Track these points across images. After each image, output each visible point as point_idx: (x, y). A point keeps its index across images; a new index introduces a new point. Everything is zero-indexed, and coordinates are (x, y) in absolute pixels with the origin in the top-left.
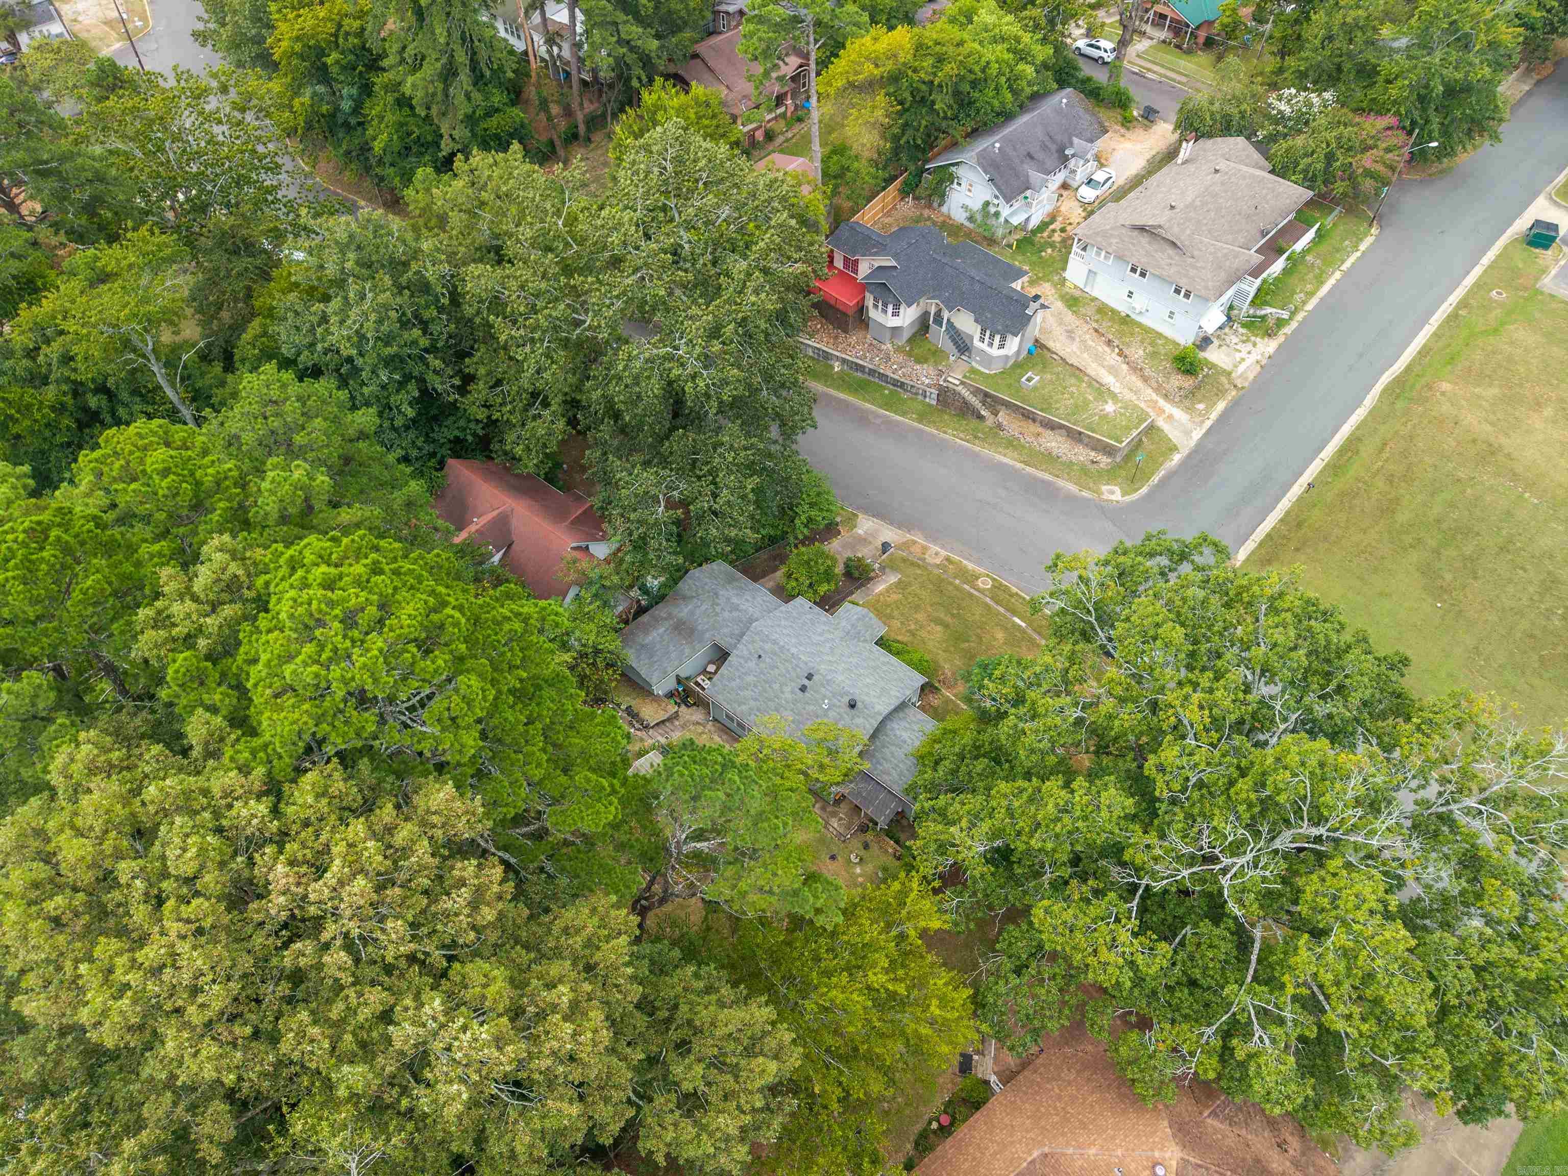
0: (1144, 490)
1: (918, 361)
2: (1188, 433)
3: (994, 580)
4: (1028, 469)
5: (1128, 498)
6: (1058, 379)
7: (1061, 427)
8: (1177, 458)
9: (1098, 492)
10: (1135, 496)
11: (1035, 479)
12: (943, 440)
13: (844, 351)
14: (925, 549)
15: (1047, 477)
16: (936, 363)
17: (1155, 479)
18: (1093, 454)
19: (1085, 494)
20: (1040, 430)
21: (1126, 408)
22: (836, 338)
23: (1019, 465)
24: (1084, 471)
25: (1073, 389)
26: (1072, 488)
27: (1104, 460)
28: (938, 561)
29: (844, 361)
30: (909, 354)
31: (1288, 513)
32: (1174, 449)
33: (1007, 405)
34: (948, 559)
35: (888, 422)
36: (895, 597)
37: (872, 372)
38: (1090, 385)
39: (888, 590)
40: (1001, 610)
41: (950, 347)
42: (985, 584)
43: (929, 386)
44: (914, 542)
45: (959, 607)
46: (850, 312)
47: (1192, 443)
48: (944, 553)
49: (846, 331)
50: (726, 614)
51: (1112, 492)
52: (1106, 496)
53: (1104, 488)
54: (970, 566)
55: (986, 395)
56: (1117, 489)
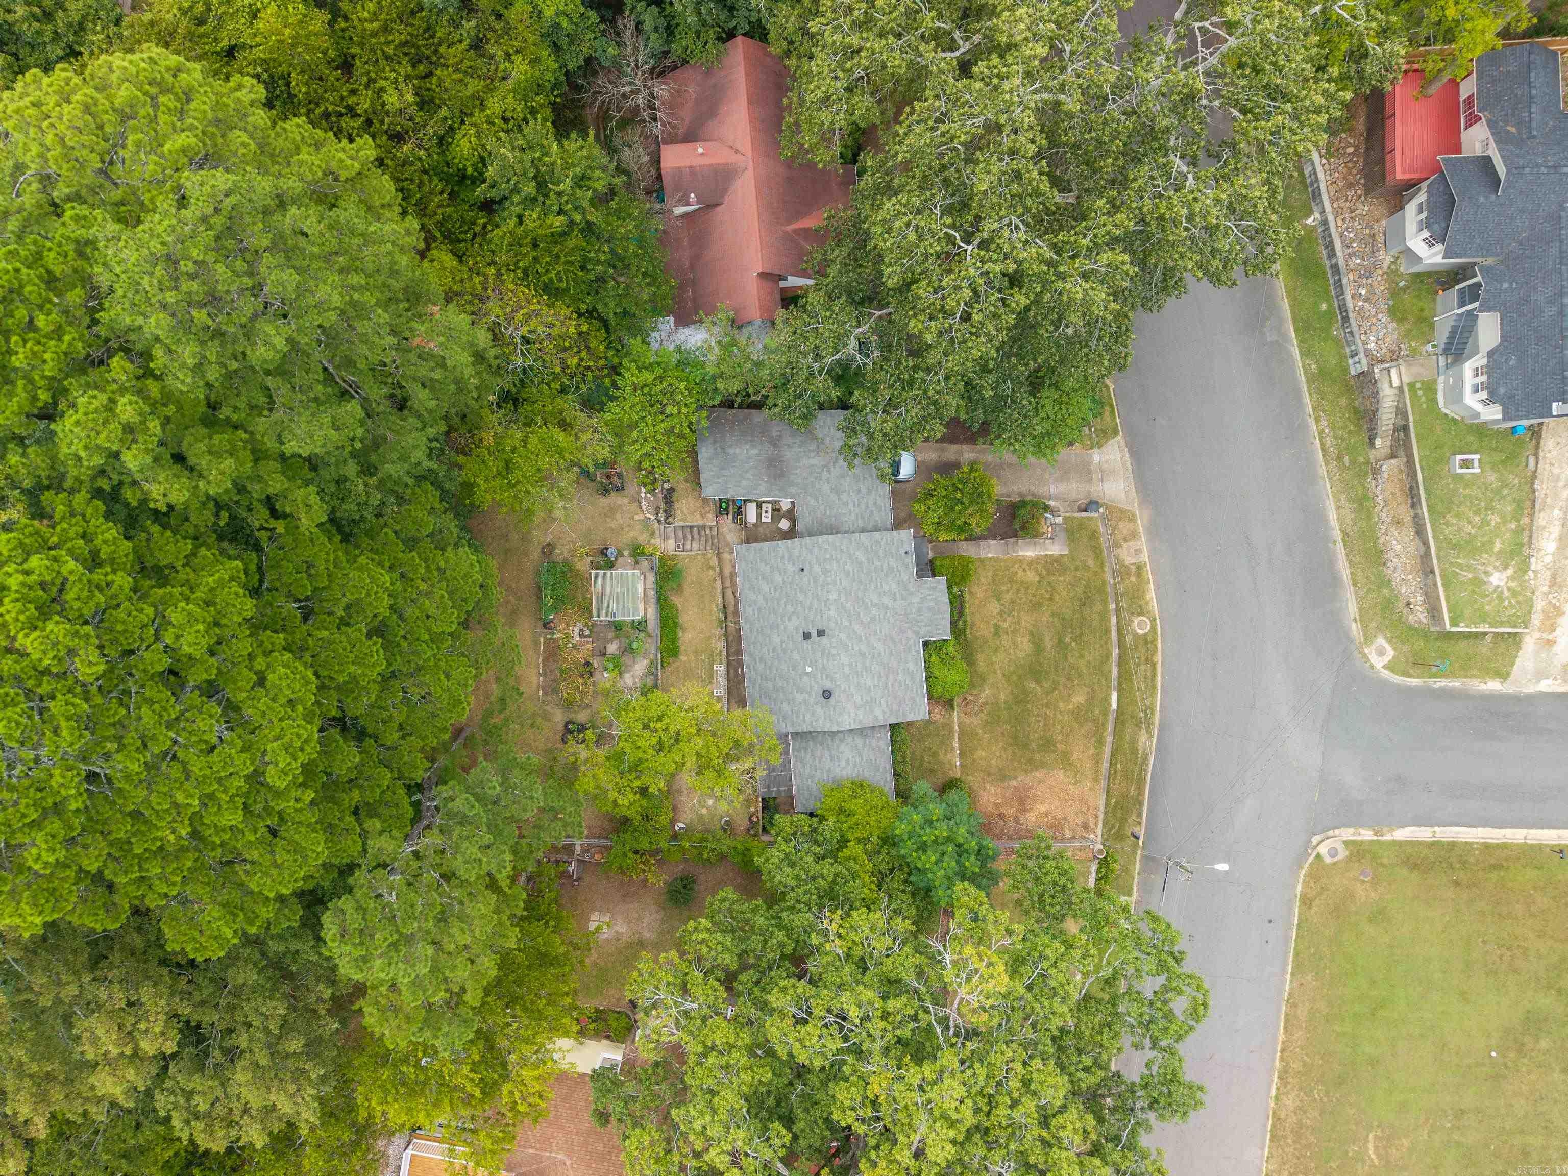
0: (1415, 682)
1: (1393, 312)
2: (1540, 675)
3: (1153, 629)
4: (1340, 546)
5: (1386, 674)
6: (1498, 491)
7: (1426, 543)
8: (1494, 685)
9: (1368, 639)
10: (1398, 679)
11: (1331, 563)
12: (1304, 426)
13: (1337, 213)
14: (1134, 535)
15: (1345, 574)
16: (1407, 335)
17: (1441, 683)
18: (1420, 598)
19: (1355, 629)
20: (1407, 519)
21: (1514, 593)
22: (1351, 186)
23: (1337, 535)
24: (1388, 605)
25: (1495, 519)
26: (1352, 609)
27: (1420, 615)
28: (1129, 560)
29: (1325, 223)
30: (1395, 292)
31: (1504, 846)
32: (1503, 676)
33: (1410, 463)
34: (1140, 568)
35: (1279, 347)
36: (1032, 576)
37: (1335, 269)
38: (1519, 531)
39: (1032, 562)
40: (1115, 672)
41: (1442, 335)
42: (1140, 626)
43: (1367, 353)
44: (1132, 518)
45: (1078, 639)
46: (1389, 181)
47: (1531, 689)
48: (1145, 557)
49: (1368, 191)
50: (826, 488)
51: (1381, 653)
52: (1370, 652)
53: (1381, 641)
54: (1151, 593)
55: (1405, 428)
56: (1390, 653)
